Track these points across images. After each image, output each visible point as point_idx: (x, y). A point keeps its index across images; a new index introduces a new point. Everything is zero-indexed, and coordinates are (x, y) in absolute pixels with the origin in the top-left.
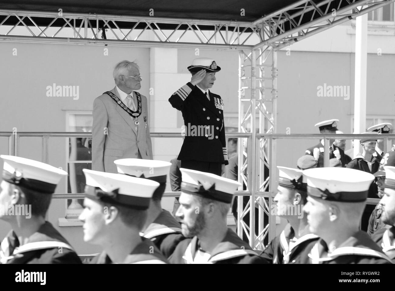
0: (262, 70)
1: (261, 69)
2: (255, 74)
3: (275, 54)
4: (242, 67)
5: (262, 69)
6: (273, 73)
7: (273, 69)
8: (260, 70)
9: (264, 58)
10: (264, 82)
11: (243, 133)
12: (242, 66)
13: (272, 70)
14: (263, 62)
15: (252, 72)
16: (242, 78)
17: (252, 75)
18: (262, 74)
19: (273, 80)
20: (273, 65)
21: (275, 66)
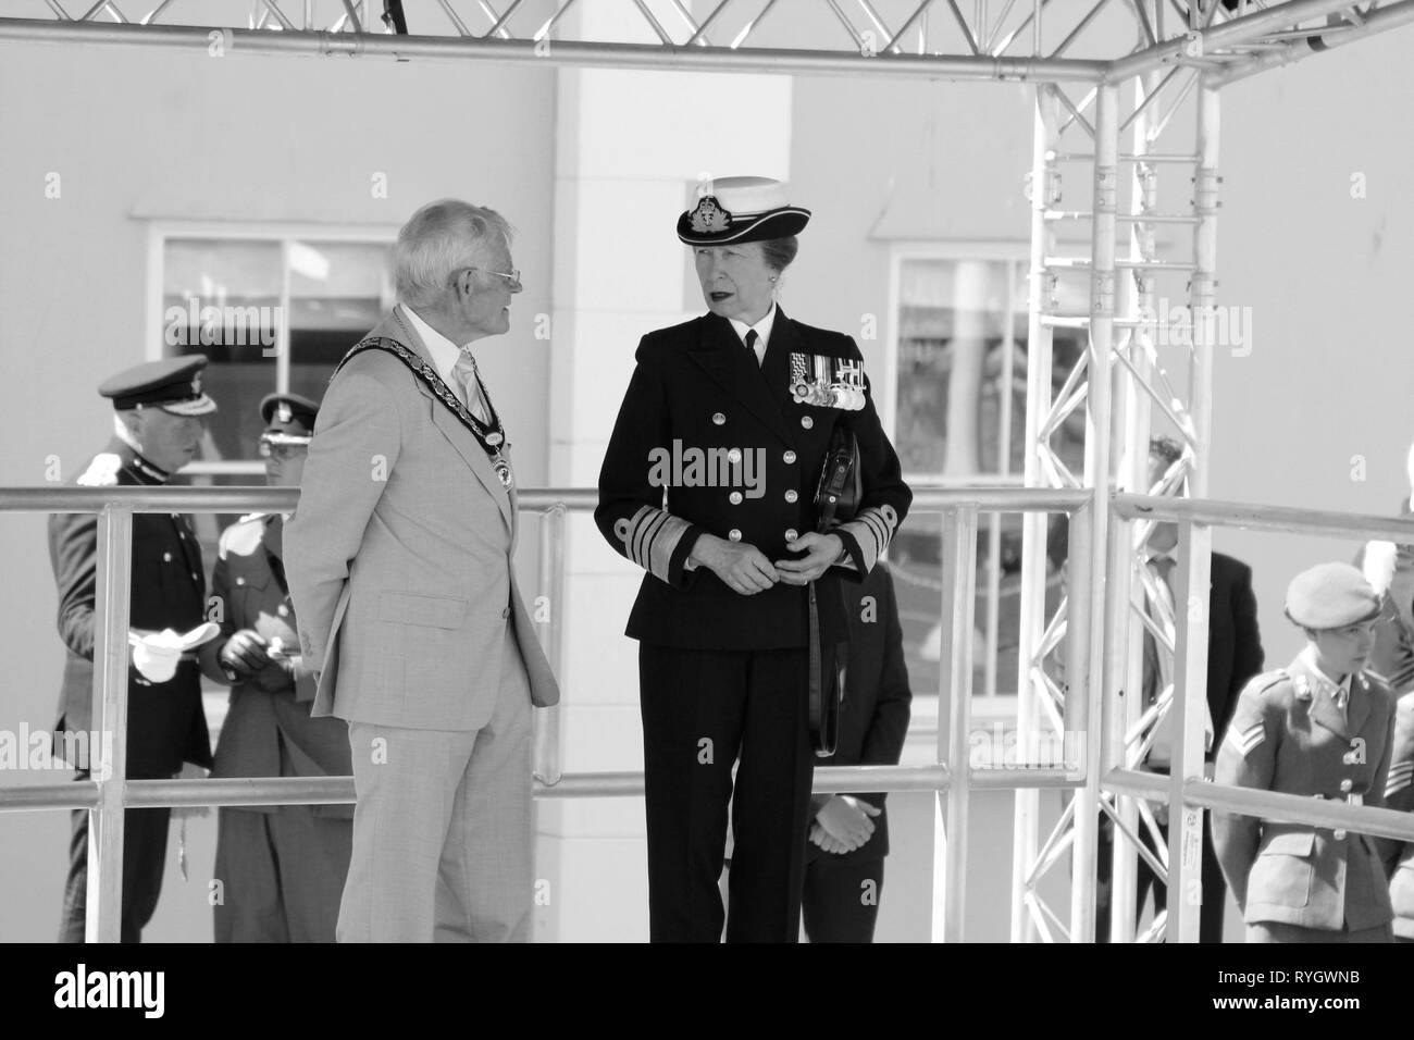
0: (1142, 177)
1: (1139, 168)
2: (1111, 199)
3: (1213, 100)
4: (1048, 163)
5: (1144, 168)
6: (1200, 193)
7: (1199, 175)
8: (1135, 174)
9: (1155, 117)
10: (1151, 233)
11: (1050, 490)
12: (1051, 156)
13: (1193, 180)
14: (1152, 136)
15: (1097, 189)
16: (1050, 214)
17: (1098, 208)
18: (1146, 191)
19: (1196, 230)
20: (1199, 153)
21: (1211, 159)
